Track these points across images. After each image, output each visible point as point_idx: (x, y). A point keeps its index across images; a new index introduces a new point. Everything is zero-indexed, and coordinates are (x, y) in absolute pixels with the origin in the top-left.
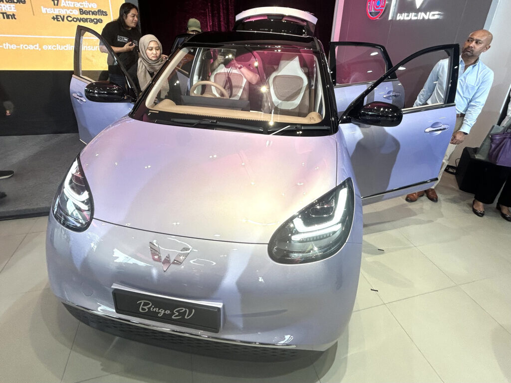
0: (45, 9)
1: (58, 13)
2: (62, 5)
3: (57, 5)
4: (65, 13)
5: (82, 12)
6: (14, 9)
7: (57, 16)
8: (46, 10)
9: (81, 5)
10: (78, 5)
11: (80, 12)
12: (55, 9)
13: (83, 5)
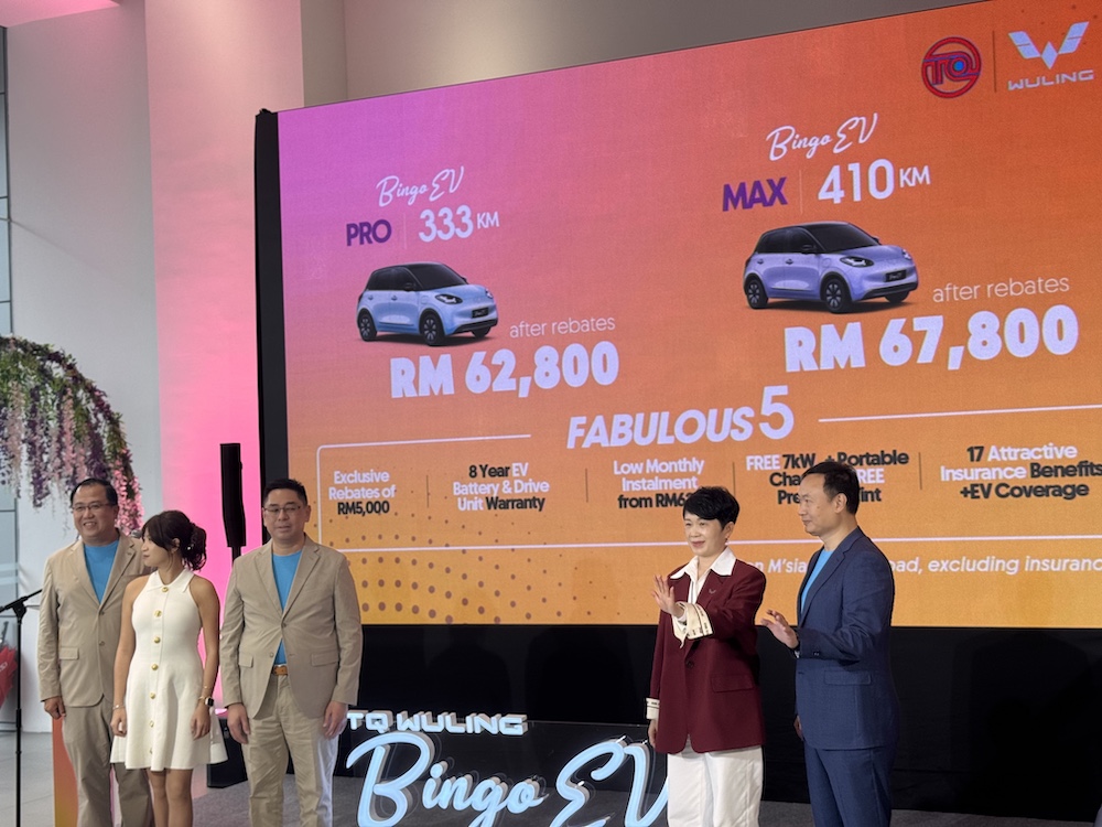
0: (948, 471)
1: (977, 478)
2: (990, 458)
3: (978, 460)
4: (994, 478)
5: (1037, 470)
6: (881, 479)
7: (973, 486)
8: (951, 474)
9: (1036, 453)
10: (1030, 455)
11: (1033, 471)
12: (972, 470)
13: (1042, 453)
